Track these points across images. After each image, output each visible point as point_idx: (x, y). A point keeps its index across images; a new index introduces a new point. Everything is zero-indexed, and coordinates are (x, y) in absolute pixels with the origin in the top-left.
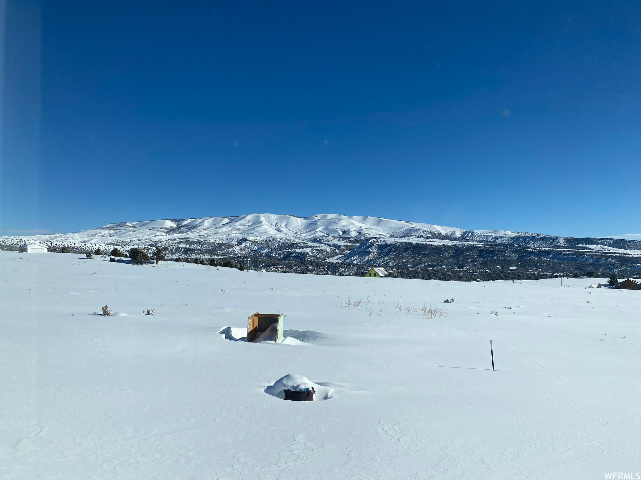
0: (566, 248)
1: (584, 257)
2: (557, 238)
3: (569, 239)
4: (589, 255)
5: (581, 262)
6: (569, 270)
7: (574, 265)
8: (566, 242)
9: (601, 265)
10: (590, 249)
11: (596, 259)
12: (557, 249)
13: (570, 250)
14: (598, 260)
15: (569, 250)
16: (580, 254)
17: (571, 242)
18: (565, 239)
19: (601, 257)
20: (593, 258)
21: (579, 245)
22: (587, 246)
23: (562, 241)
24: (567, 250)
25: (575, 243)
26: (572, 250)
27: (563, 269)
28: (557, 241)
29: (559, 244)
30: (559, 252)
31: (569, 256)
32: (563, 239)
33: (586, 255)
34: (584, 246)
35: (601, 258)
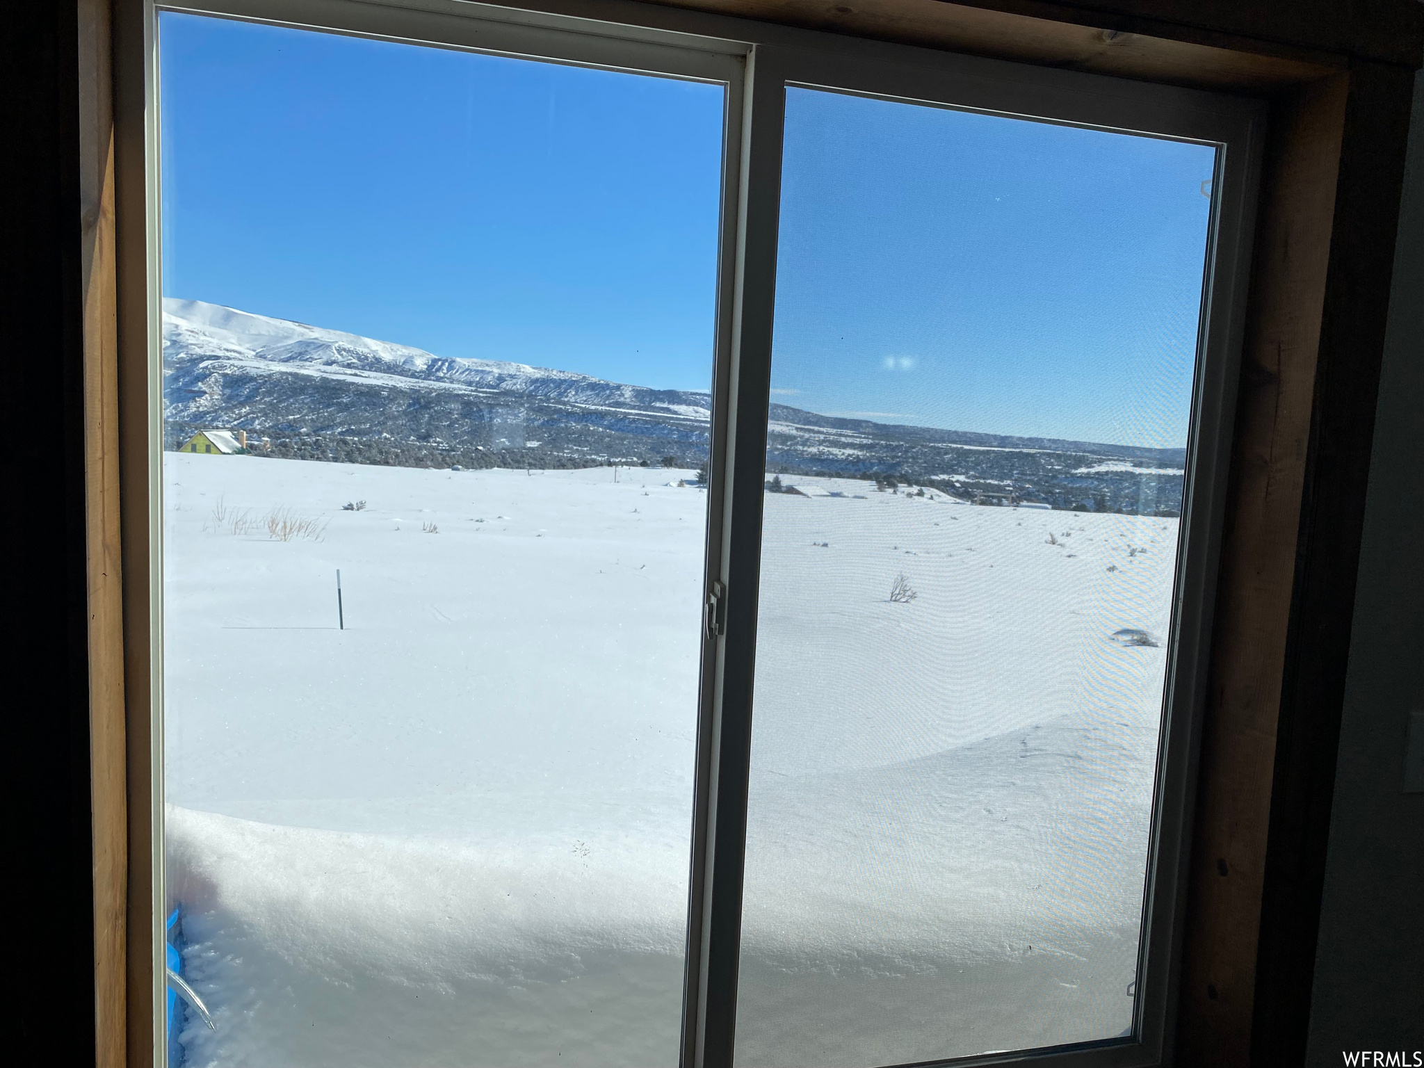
0: (633, 407)
1: (664, 429)
2: (618, 387)
3: (640, 390)
4: (673, 425)
5: (659, 438)
6: (637, 453)
7: (645, 444)
8: (635, 397)
9: (691, 444)
10: (675, 413)
11: (684, 433)
12: (618, 410)
13: (642, 412)
14: (687, 434)
15: (639, 412)
16: (656, 422)
17: (644, 397)
18: (633, 390)
19: (693, 429)
20: (678, 431)
21: (658, 404)
22: (671, 407)
23: (628, 394)
24: (637, 412)
25: (651, 399)
26: (645, 413)
27: (626, 449)
28: (619, 392)
29: (622, 399)
30: (622, 417)
31: (639, 425)
32: (630, 389)
33: (669, 423)
34: (665, 405)
35: (692, 432)
